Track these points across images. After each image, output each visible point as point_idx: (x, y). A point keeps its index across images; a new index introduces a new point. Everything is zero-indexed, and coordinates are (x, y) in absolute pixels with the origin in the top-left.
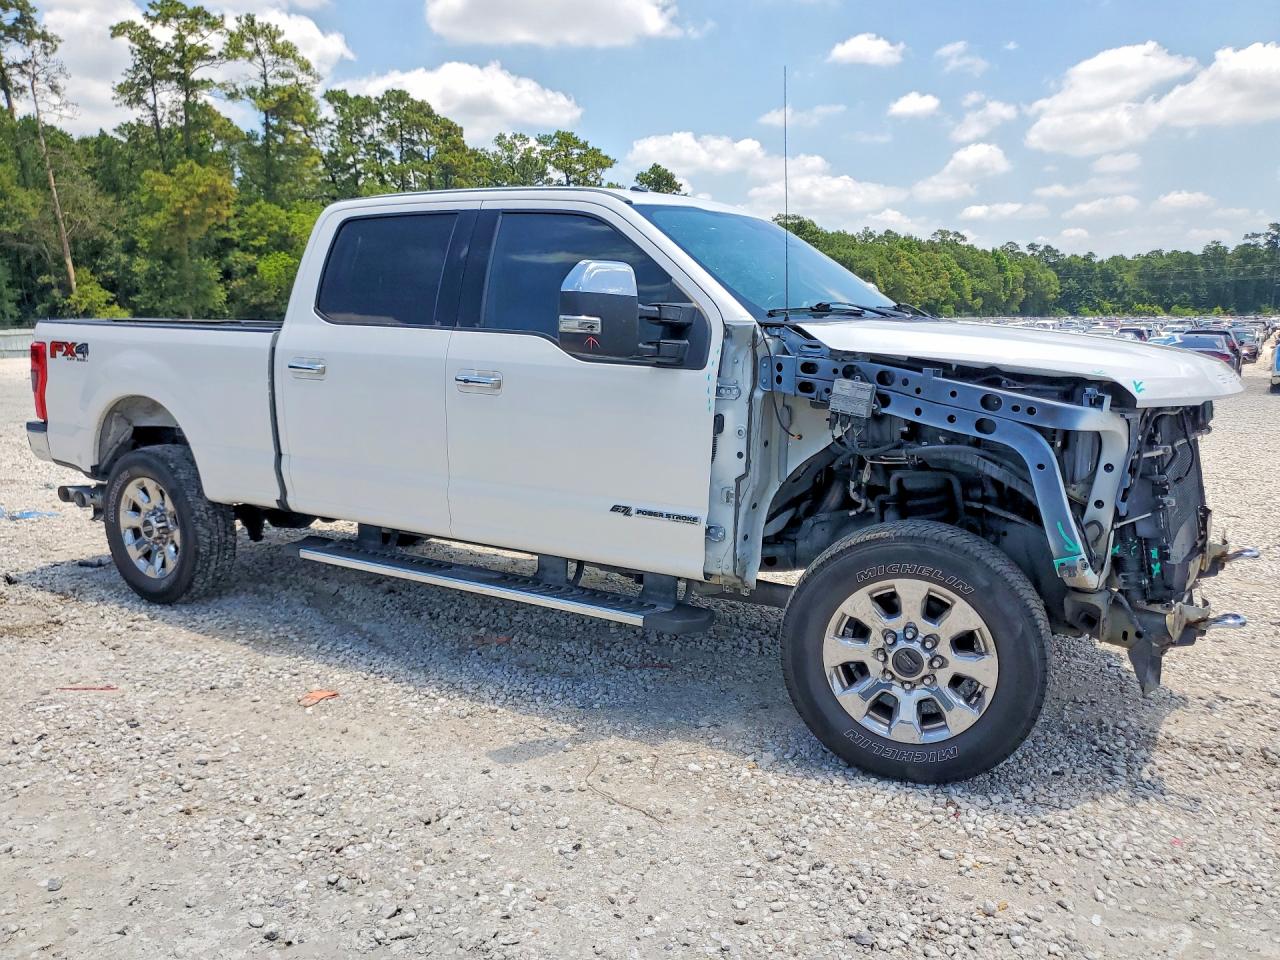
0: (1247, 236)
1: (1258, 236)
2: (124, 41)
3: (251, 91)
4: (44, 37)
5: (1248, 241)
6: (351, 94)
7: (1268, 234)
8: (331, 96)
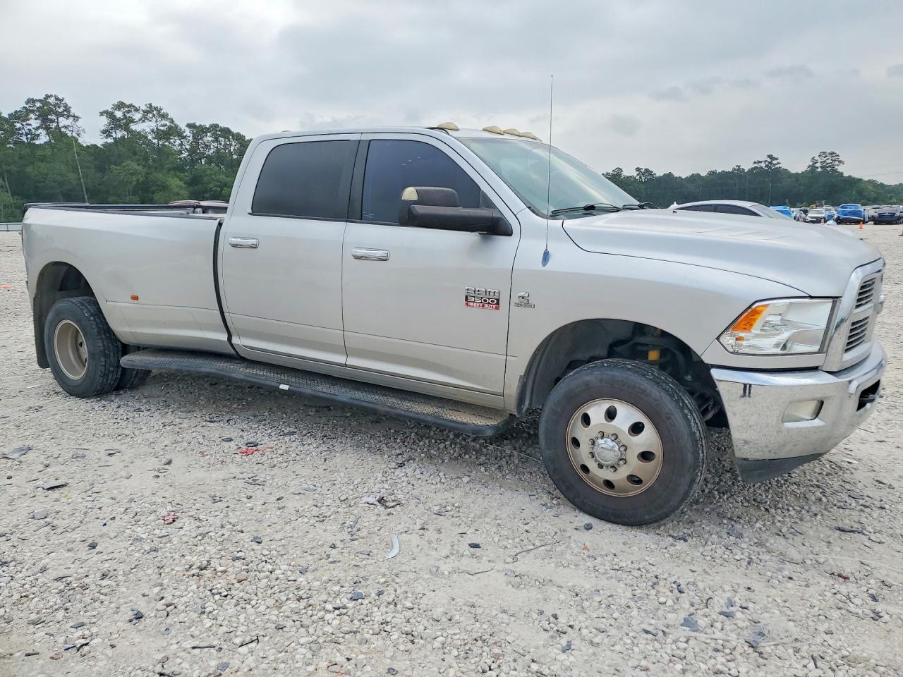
0: (755, 163)
1: (761, 162)
2: (104, 117)
3: (153, 131)
4: (74, 116)
5: (756, 165)
6: (198, 124)
7: (766, 161)
8: (189, 126)
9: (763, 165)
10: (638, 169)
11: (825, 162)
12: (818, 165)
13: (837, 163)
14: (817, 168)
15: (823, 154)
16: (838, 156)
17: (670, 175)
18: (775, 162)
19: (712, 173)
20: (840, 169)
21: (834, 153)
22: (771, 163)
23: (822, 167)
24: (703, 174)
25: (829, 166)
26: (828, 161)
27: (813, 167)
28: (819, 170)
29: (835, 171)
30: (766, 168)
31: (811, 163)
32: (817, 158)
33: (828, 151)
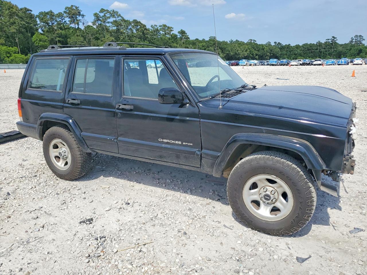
9: (330, 41)
12: (354, 41)
13: (362, 40)
15: (356, 36)
16: (363, 37)
18: (335, 39)
20: (363, 42)
21: (361, 35)
22: (334, 40)
25: (359, 41)
26: (358, 39)
27: (352, 41)
28: (354, 43)
29: (361, 43)
30: (331, 42)
31: (351, 40)
32: (354, 38)
33: (359, 35)
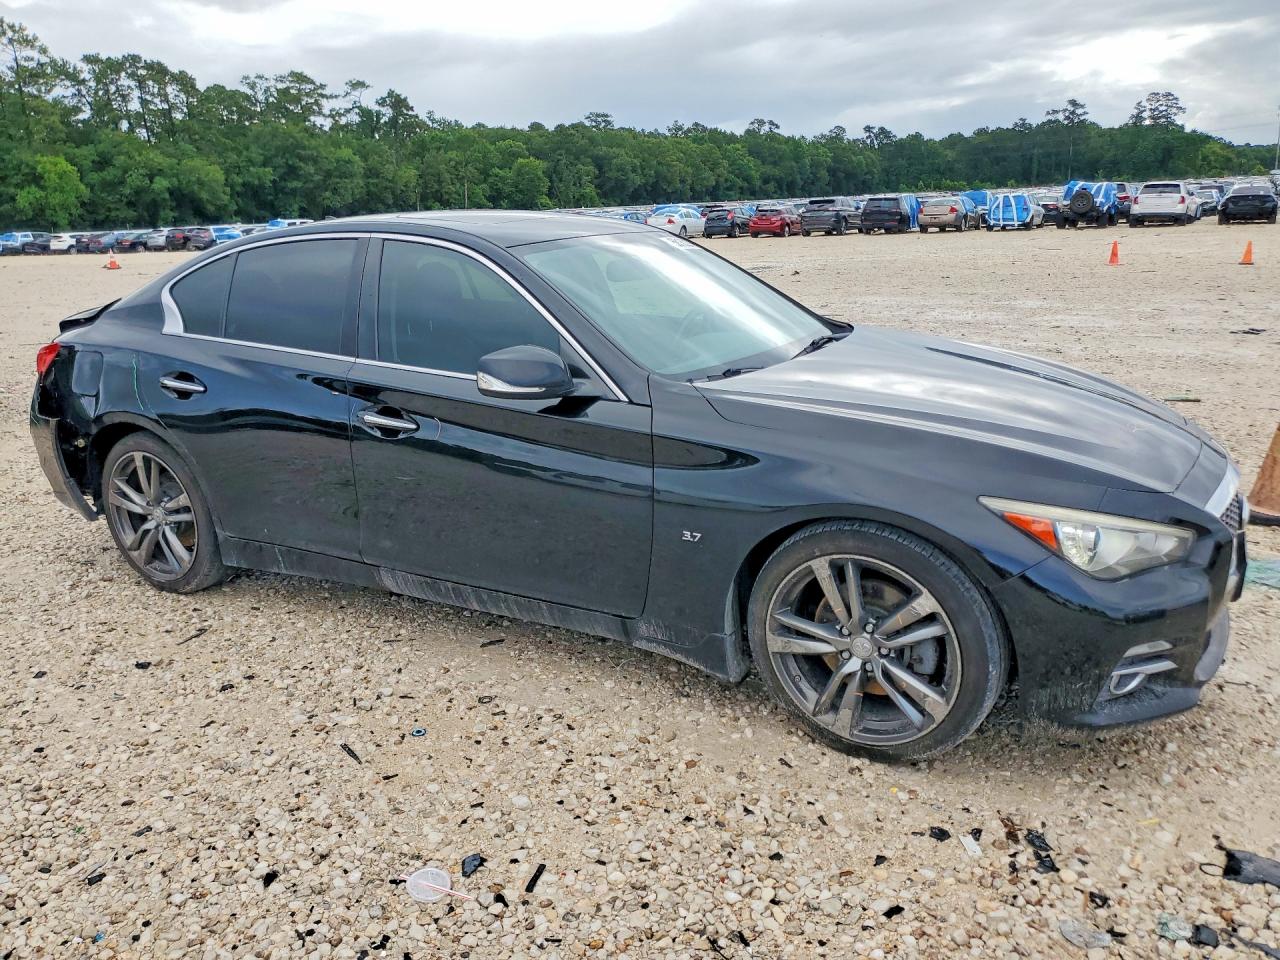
9: (1061, 117)
10: (868, 129)
11: (1157, 108)
12: (1145, 115)
13: (1174, 110)
14: (1145, 119)
15: (1155, 97)
16: (1177, 98)
17: (917, 136)
18: (1079, 111)
19: (981, 132)
20: (1179, 119)
21: (1170, 94)
22: (1073, 113)
23: (1152, 118)
24: (968, 133)
25: (1164, 116)
26: (1161, 108)
27: (1138, 117)
28: (1147, 122)
29: (1172, 124)
30: (1066, 122)
31: (1135, 112)
32: (1144, 103)
33: (1162, 92)
